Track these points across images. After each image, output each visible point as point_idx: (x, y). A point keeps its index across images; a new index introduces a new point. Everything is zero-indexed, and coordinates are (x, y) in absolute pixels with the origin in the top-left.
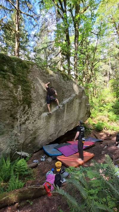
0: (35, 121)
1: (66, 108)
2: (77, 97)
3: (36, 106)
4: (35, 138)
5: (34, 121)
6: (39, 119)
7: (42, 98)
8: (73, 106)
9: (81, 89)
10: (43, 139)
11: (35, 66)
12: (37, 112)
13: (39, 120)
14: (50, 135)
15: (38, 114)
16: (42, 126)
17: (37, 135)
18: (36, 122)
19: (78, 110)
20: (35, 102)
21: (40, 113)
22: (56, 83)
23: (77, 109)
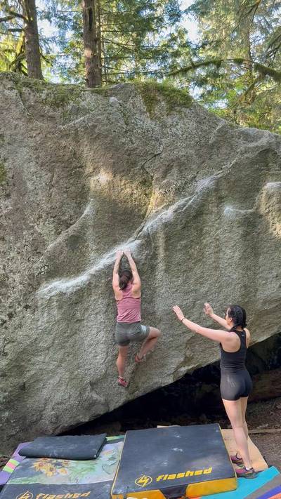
0: (11, 316)
1: (161, 253)
2: (223, 193)
3: (12, 254)
4: (23, 387)
5: (7, 319)
6: (27, 307)
7: (40, 217)
8: (207, 240)
9: (251, 145)
10: (59, 396)
11: (4, 86)
12: (17, 277)
13: (28, 314)
14: (88, 379)
15: (20, 287)
16: (50, 339)
17: (28, 375)
18: (16, 320)
19: (244, 258)
20: (7, 238)
21: (34, 283)
22: (106, 137)
23: (232, 254)
